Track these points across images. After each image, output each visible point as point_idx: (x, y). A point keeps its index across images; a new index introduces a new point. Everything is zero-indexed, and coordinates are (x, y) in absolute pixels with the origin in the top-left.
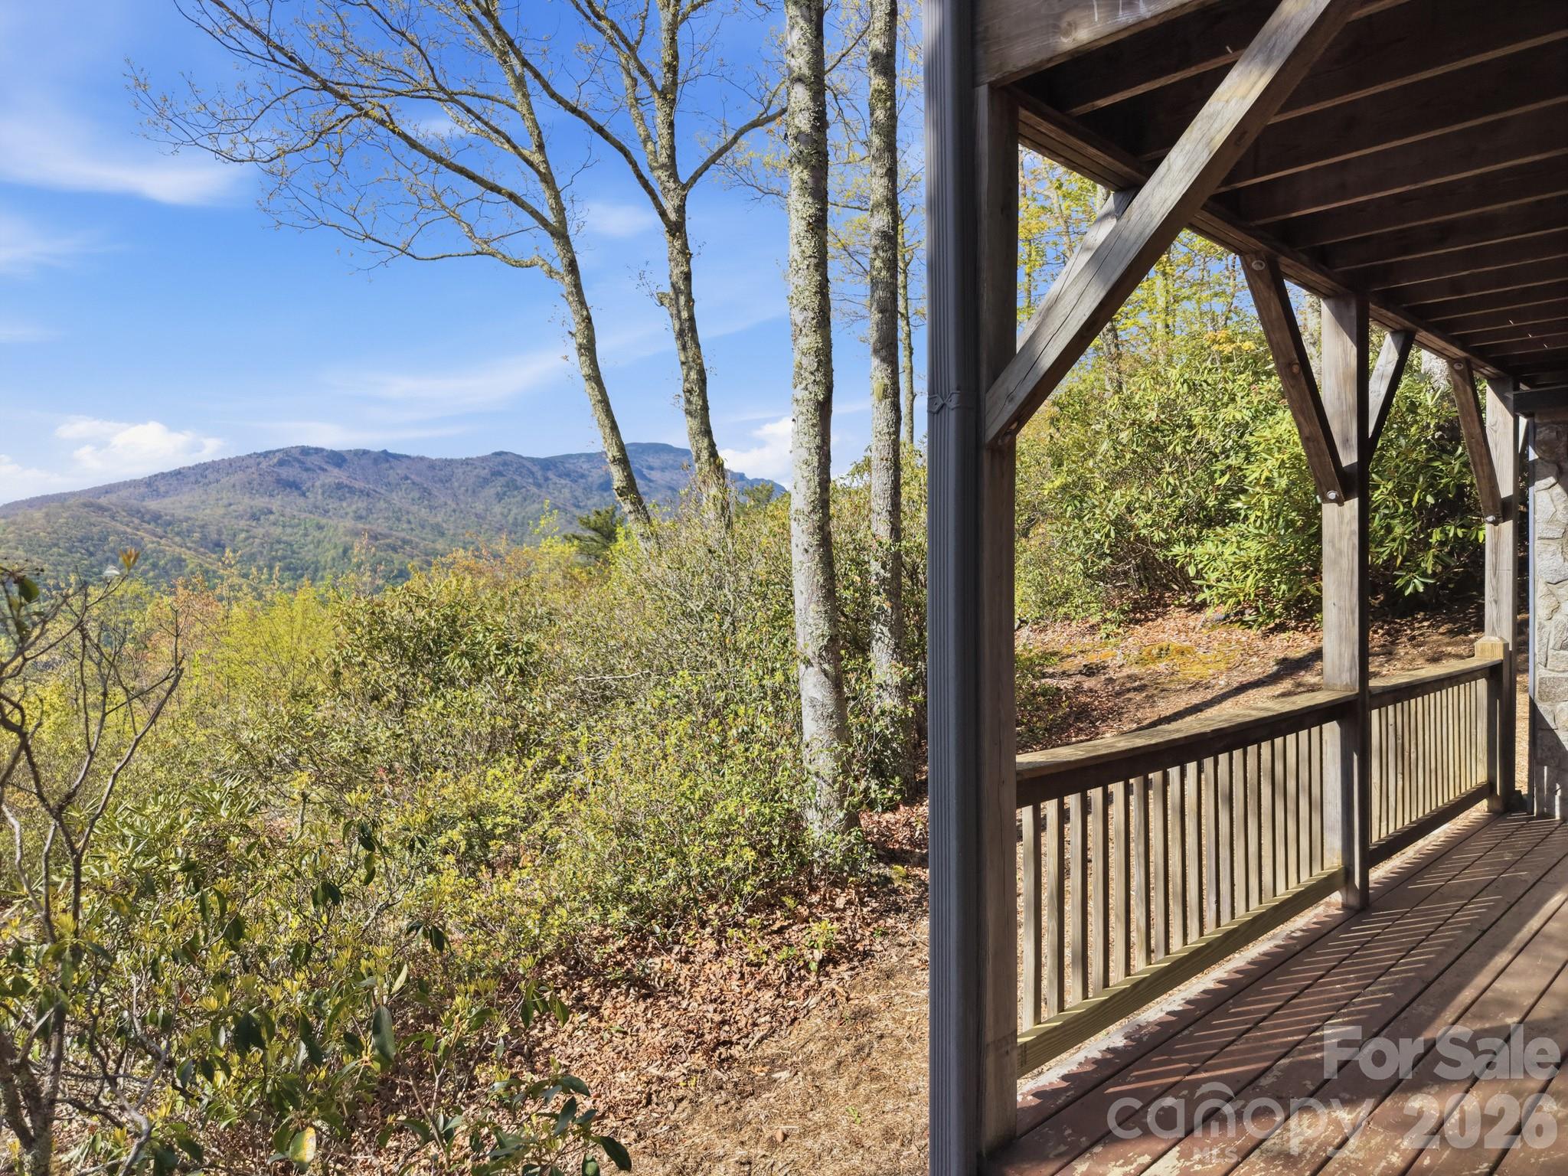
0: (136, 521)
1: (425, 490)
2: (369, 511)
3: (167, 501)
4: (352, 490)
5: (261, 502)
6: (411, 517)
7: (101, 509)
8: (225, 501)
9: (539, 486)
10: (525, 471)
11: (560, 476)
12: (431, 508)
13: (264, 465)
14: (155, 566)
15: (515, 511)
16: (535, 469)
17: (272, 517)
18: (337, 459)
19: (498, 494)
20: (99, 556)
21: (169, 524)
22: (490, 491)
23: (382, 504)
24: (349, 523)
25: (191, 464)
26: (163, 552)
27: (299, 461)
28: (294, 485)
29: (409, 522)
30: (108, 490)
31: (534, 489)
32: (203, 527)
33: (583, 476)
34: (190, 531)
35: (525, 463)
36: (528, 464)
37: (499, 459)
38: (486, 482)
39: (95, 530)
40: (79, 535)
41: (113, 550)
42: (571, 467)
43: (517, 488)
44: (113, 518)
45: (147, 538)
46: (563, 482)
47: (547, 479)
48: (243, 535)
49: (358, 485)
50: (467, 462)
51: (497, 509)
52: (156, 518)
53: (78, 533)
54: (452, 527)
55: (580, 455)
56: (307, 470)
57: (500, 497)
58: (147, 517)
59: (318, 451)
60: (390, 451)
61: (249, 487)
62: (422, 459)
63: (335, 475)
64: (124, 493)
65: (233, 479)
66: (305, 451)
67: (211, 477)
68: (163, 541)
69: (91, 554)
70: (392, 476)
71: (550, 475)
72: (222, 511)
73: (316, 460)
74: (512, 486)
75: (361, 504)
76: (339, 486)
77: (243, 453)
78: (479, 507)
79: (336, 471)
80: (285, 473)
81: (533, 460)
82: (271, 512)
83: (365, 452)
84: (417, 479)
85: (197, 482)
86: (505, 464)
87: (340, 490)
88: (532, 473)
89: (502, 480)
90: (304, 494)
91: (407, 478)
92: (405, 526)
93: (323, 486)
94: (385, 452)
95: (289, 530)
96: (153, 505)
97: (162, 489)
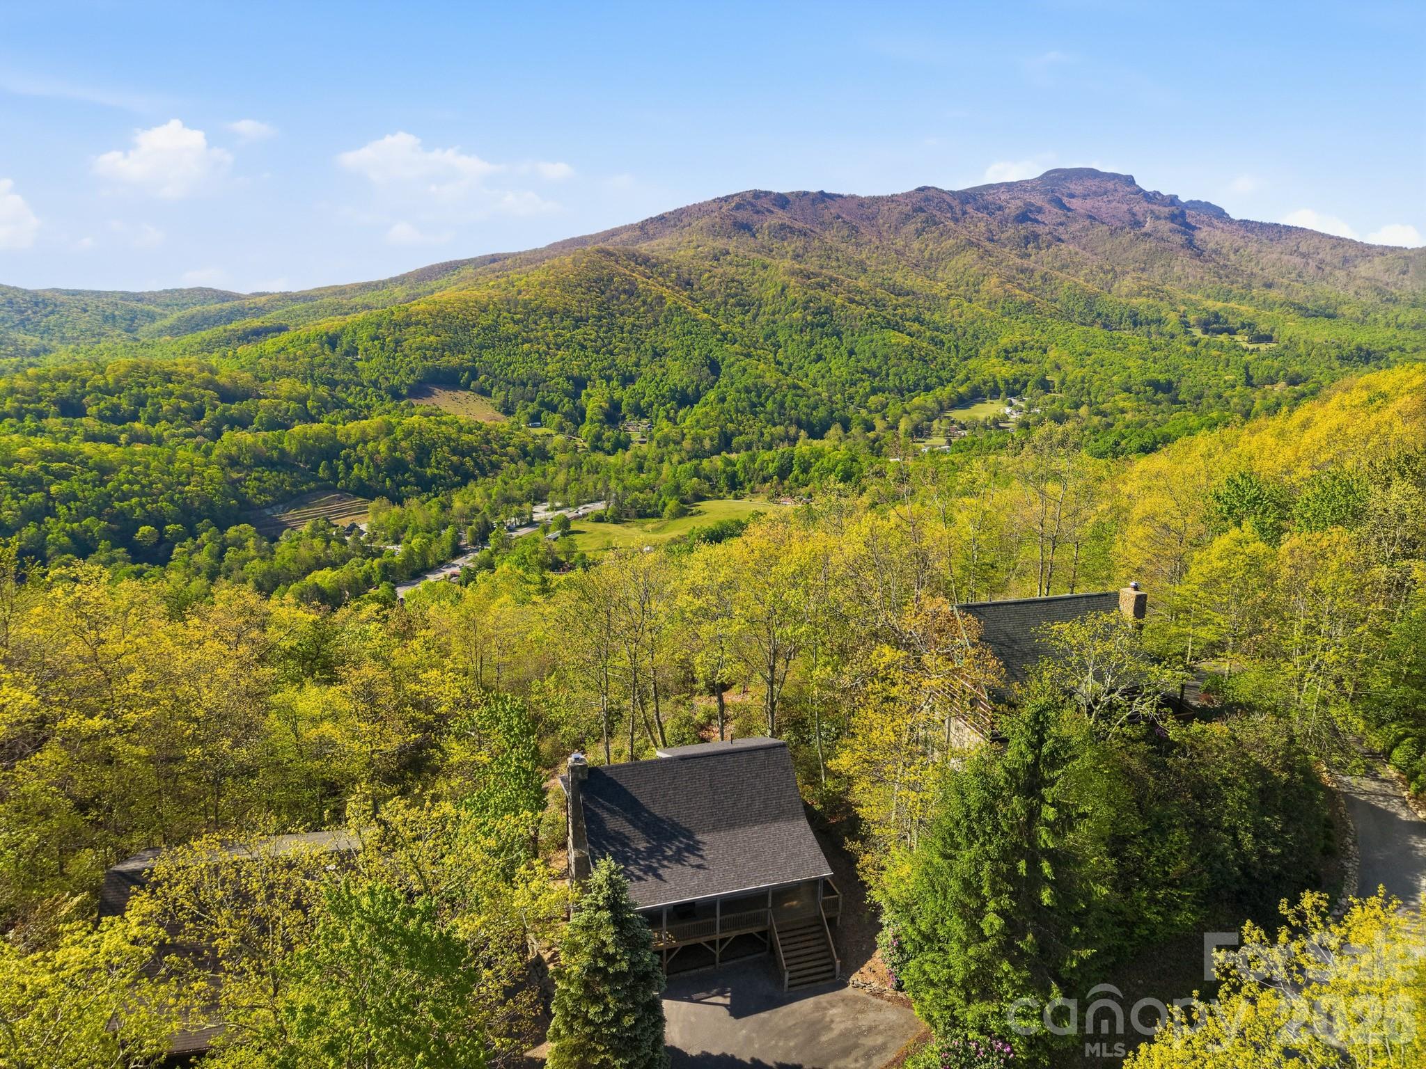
0: (633, 264)
1: (854, 228)
2: (805, 249)
3: (655, 243)
4: (792, 230)
5: (720, 244)
6: (839, 255)
7: (609, 254)
8: (695, 244)
9: (956, 220)
10: (944, 206)
11: (978, 209)
12: (857, 245)
13: (725, 208)
14: (644, 303)
15: (931, 247)
16: (954, 203)
17: (729, 258)
18: (782, 201)
19: (917, 230)
20: (608, 294)
21: (655, 266)
22: (911, 228)
23: (816, 243)
24: (788, 263)
25: (671, 210)
26: (649, 290)
27: (752, 205)
28: (745, 227)
29: (838, 260)
30: (614, 233)
31: (951, 224)
32: (678, 268)
33: (1000, 208)
34: (669, 272)
35: (945, 197)
36: (948, 199)
37: (922, 195)
38: (908, 217)
39: (605, 272)
40: (595, 276)
41: (617, 289)
42: (990, 198)
43: (935, 224)
44: (617, 261)
45: (640, 279)
46: (980, 215)
47: (964, 213)
48: (706, 275)
49: (798, 225)
50: (892, 199)
51: (916, 245)
52: (646, 261)
53: (594, 275)
54: (874, 263)
55: (1002, 185)
56: (758, 212)
57: (919, 233)
58: (640, 260)
59: (767, 194)
60: (826, 191)
61: (714, 231)
62: (853, 197)
63: (780, 217)
64: (625, 236)
65: (701, 223)
66: (757, 195)
67: (686, 221)
68: (650, 281)
69: (603, 293)
70: (827, 216)
71: (969, 209)
72: (691, 252)
73: (764, 202)
74: (932, 222)
75: (798, 243)
76: (783, 227)
77: (710, 199)
78: (900, 243)
79: (780, 213)
80: (742, 216)
81: (953, 194)
82: (728, 253)
83: (806, 194)
84: (848, 218)
85: (675, 225)
86: (927, 199)
87: (784, 231)
88: (951, 208)
89: (923, 216)
90: (754, 236)
91: (839, 217)
92: (834, 264)
93: (769, 227)
94: (822, 193)
95: (741, 270)
96: (644, 248)
97: (651, 232)
